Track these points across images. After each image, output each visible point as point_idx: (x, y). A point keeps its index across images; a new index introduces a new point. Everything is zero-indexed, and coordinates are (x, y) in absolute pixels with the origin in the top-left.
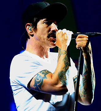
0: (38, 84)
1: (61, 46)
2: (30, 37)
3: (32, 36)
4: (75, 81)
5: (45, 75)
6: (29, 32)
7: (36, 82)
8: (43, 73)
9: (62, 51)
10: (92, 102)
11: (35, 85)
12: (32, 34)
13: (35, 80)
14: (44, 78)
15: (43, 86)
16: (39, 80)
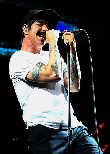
0: (35, 76)
1: (51, 42)
2: (26, 36)
3: (27, 35)
4: (64, 72)
5: (40, 68)
6: (24, 31)
7: (33, 75)
8: (38, 66)
9: (52, 46)
10: (79, 89)
11: (33, 77)
12: (26, 33)
13: (32, 73)
14: (39, 70)
15: (39, 77)
16: (36, 72)
